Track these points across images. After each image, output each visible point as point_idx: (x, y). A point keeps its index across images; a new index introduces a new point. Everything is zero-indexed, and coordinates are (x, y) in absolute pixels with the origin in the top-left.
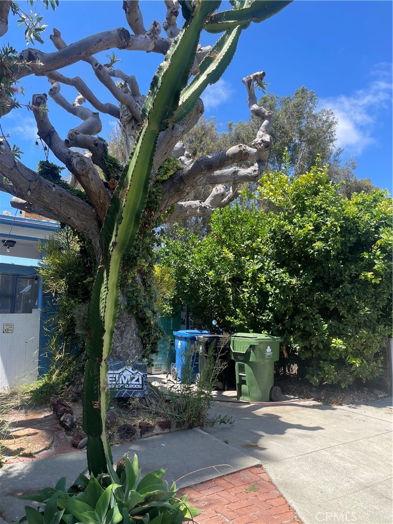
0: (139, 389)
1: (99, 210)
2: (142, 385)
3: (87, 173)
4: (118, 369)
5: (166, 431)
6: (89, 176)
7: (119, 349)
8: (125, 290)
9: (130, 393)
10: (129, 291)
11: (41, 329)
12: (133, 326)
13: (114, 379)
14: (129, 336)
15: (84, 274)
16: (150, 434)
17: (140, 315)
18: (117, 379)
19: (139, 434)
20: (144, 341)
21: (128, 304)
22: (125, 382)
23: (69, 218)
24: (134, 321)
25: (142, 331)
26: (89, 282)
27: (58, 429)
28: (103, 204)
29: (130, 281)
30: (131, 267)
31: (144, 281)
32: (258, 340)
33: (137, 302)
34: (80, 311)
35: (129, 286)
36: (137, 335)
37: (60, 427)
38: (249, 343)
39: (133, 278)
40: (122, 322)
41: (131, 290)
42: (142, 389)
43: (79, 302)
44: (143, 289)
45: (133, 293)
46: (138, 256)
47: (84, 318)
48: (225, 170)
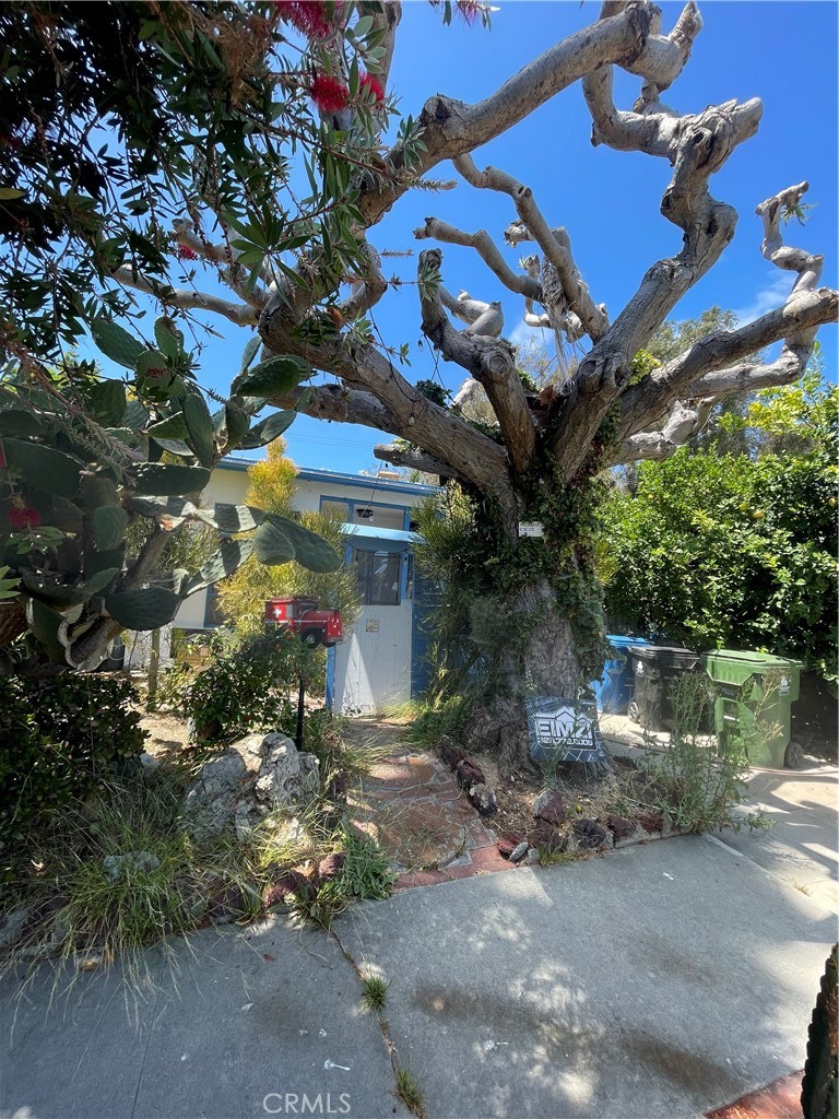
0: (588, 747)
1: (517, 446)
2: (594, 740)
3: (507, 376)
4: (552, 711)
5: (655, 836)
6: (509, 382)
7: (546, 675)
8: (556, 578)
9: (576, 753)
10: (563, 581)
11: (415, 629)
12: (567, 637)
13: (547, 728)
14: (561, 654)
15: (483, 552)
16: (629, 841)
17: (582, 621)
18: (552, 728)
19: (611, 841)
20: (584, 663)
21: (560, 602)
22: (565, 734)
23: (465, 463)
24: (568, 629)
25: (582, 646)
26: (492, 564)
27: (469, 813)
28: (524, 435)
29: (563, 564)
30: (565, 540)
31: (581, 562)
32: (768, 665)
33: (577, 598)
34: (479, 608)
35: (561, 573)
36: (574, 652)
37: (470, 806)
38: (749, 669)
39: (568, 560)
40: (550, 631)
41: (564, 578)
42: (594, 747)
43: (476, 595)
44: (581, 575)
45: (568, 582)
46: (577, 521)
47: (487, 621)
48: (724, 371)
